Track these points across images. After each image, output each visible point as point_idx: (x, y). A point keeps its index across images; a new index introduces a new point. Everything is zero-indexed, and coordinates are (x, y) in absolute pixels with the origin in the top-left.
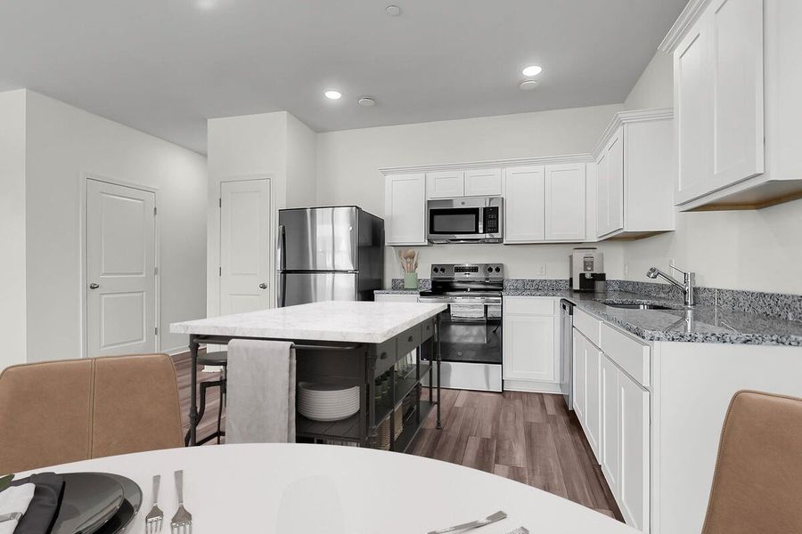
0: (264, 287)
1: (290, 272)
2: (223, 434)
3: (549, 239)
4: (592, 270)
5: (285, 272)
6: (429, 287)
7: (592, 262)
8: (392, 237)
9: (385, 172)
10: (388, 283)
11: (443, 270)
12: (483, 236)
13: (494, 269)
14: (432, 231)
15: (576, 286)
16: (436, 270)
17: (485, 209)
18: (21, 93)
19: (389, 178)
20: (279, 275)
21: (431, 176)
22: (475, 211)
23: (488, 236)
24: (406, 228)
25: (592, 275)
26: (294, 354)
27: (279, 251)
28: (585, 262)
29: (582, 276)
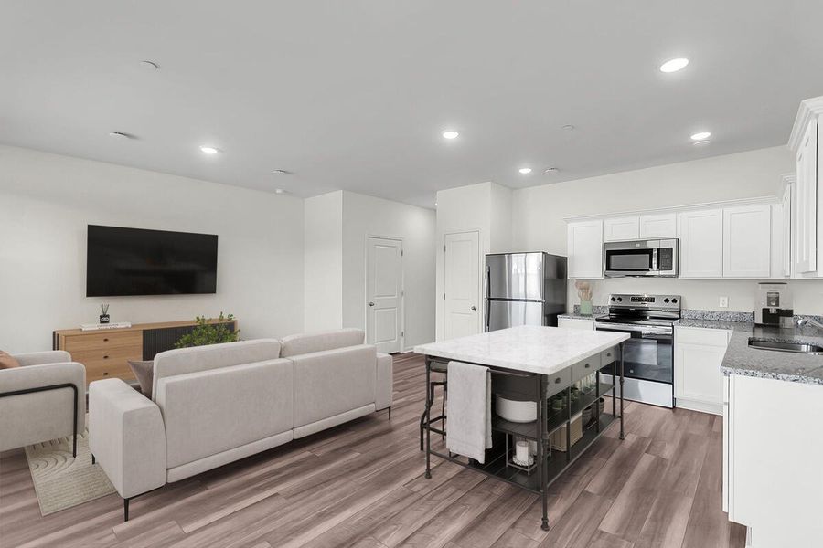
0: (475, 309)
1: (493, 299)
2: (446, 417)
3: (728, 275)
4: (777, 305)
5: (490, 299)
6: (606, 314)
7: (778, 298)
8: (574, 273)
9: (568, 221)
10: (571, 308)
11: (620, 299)
12: (657, 273)
13: (670, 300)
14: (608, 268)
15: (759, 320)
16: (613, 299)
17: (658, 250)
18: (340, 193)
19: (571, 226)
20: (485, 302)
21: (608, 222)
22: (650, 252)
23: (662, 273)
24: (586, 265)
25: (778, 310)
26: (490, 377)
27: (486, 281)
28: (769, 298)
29: (765, 311)
